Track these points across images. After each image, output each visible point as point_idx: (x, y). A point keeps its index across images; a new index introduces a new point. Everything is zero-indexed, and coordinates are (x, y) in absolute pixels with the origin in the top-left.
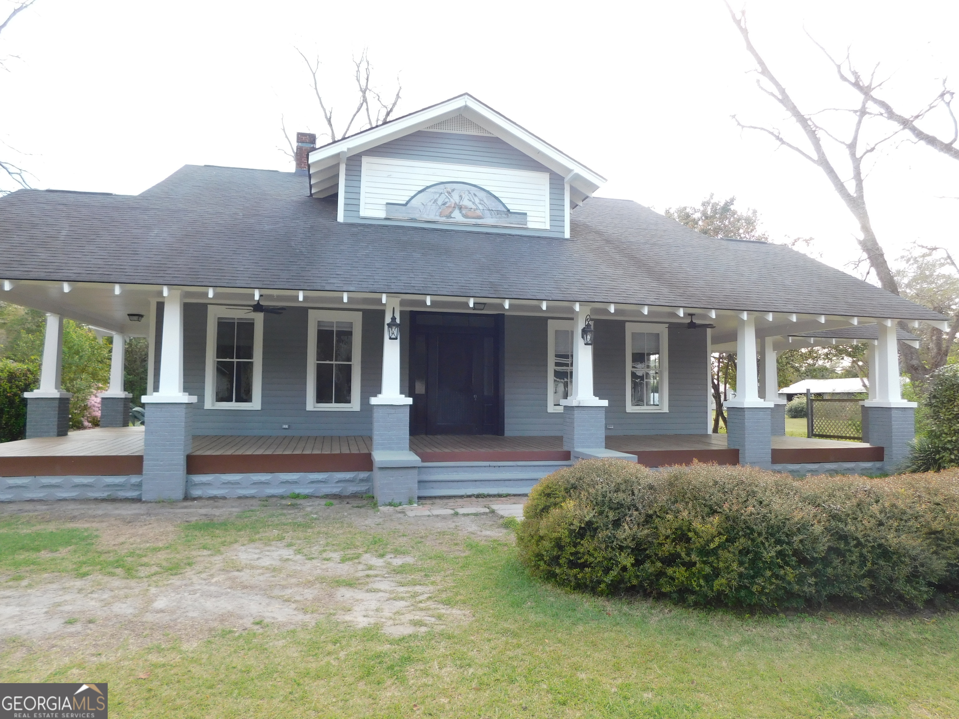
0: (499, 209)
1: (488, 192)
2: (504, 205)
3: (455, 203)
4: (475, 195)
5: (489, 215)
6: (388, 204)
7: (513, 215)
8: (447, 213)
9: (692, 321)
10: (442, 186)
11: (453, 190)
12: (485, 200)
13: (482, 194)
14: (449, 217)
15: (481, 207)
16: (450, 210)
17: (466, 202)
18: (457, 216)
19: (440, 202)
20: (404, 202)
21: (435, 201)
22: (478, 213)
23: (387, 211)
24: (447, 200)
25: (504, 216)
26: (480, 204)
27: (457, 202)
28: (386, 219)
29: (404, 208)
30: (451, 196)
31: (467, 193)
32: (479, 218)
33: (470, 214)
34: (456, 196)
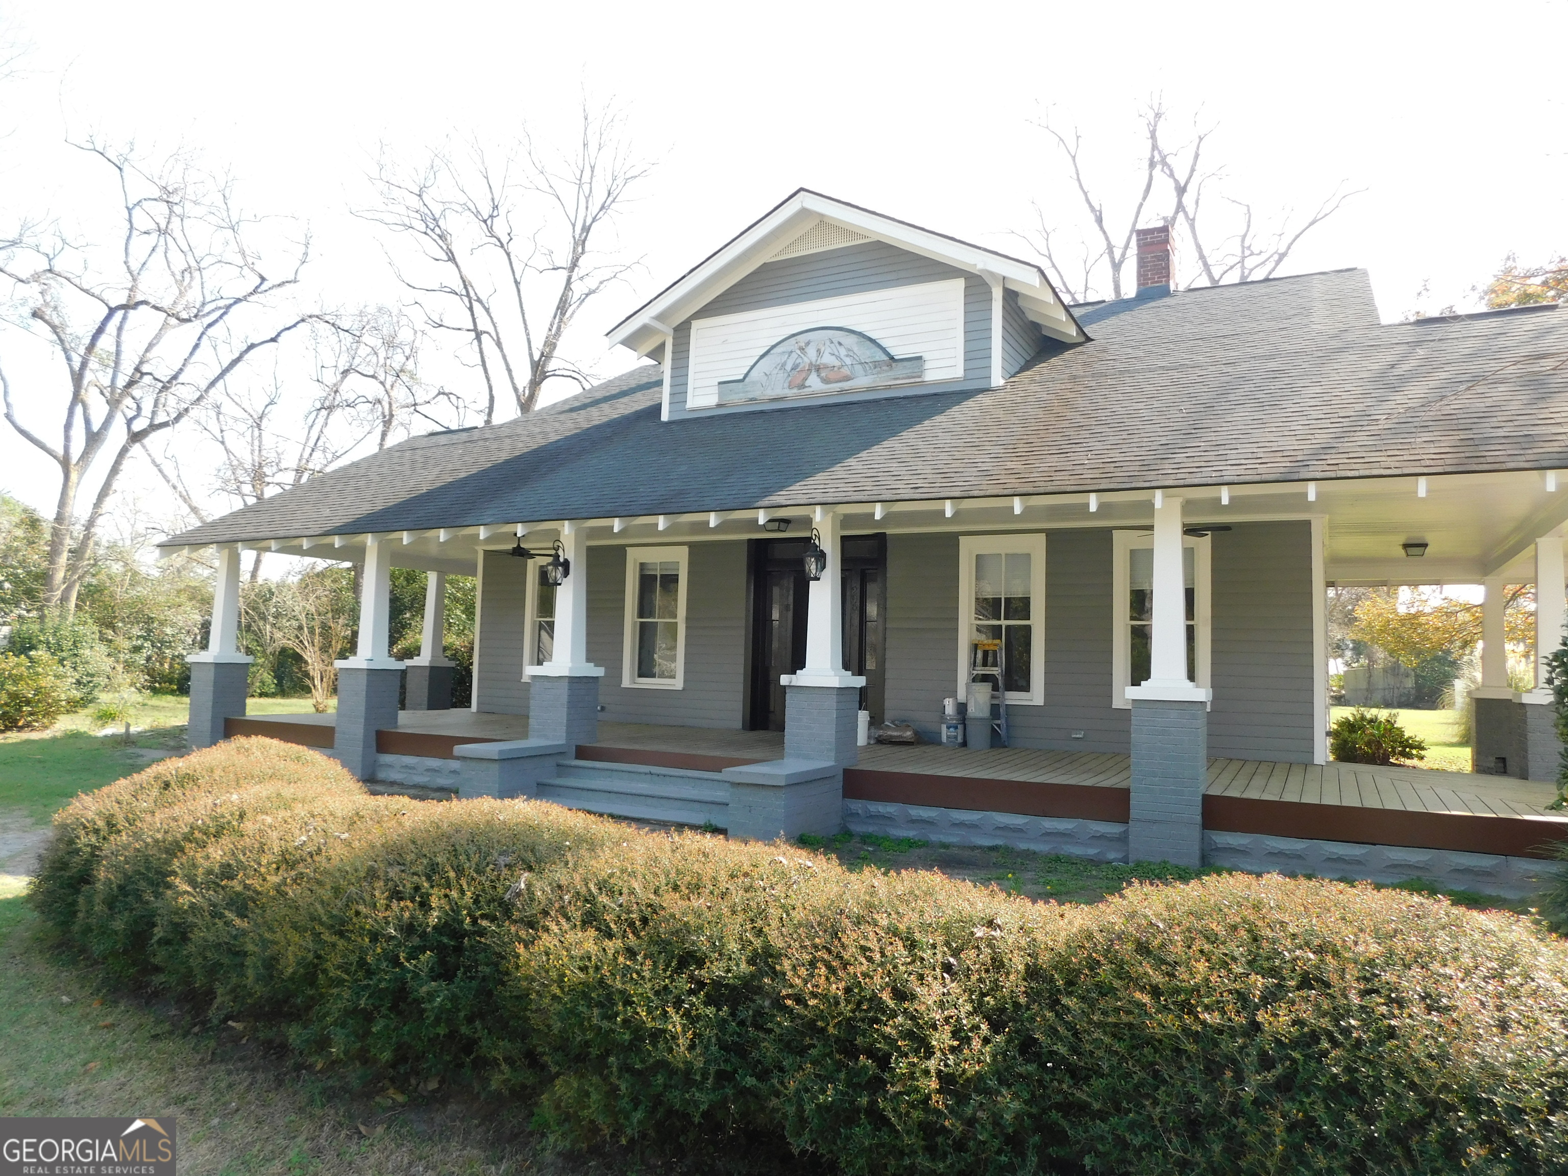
0: (877, 358)
1: (860, 334)
2: (884, 350)
3: (811, 364)
4: (840, 344)
5: (862, 372)
6: (720, 383)
7: (900, 364)
8: (798, 381)
10: (793, 340)
11: (808, 344)
12: (856, 349)
13: (850, 341)
14: (802, 386)
15: (848, 361)
16: (804, 375)
17: (828, 359)
18: (815, 383)
19: (789, 367)
20: (741, 377)
21: (784, 365)
22: (846, 371)
23: (720, 394)
24: (799, 360)
25: (885, 368)
26: (847, 356)
27: (814, 360)
28: (719, 406)
29: (741, 385)
30: (805, 354)
31: (828, 343)
32: (847, 379)
33: (832, 376)
34: (811, 352)
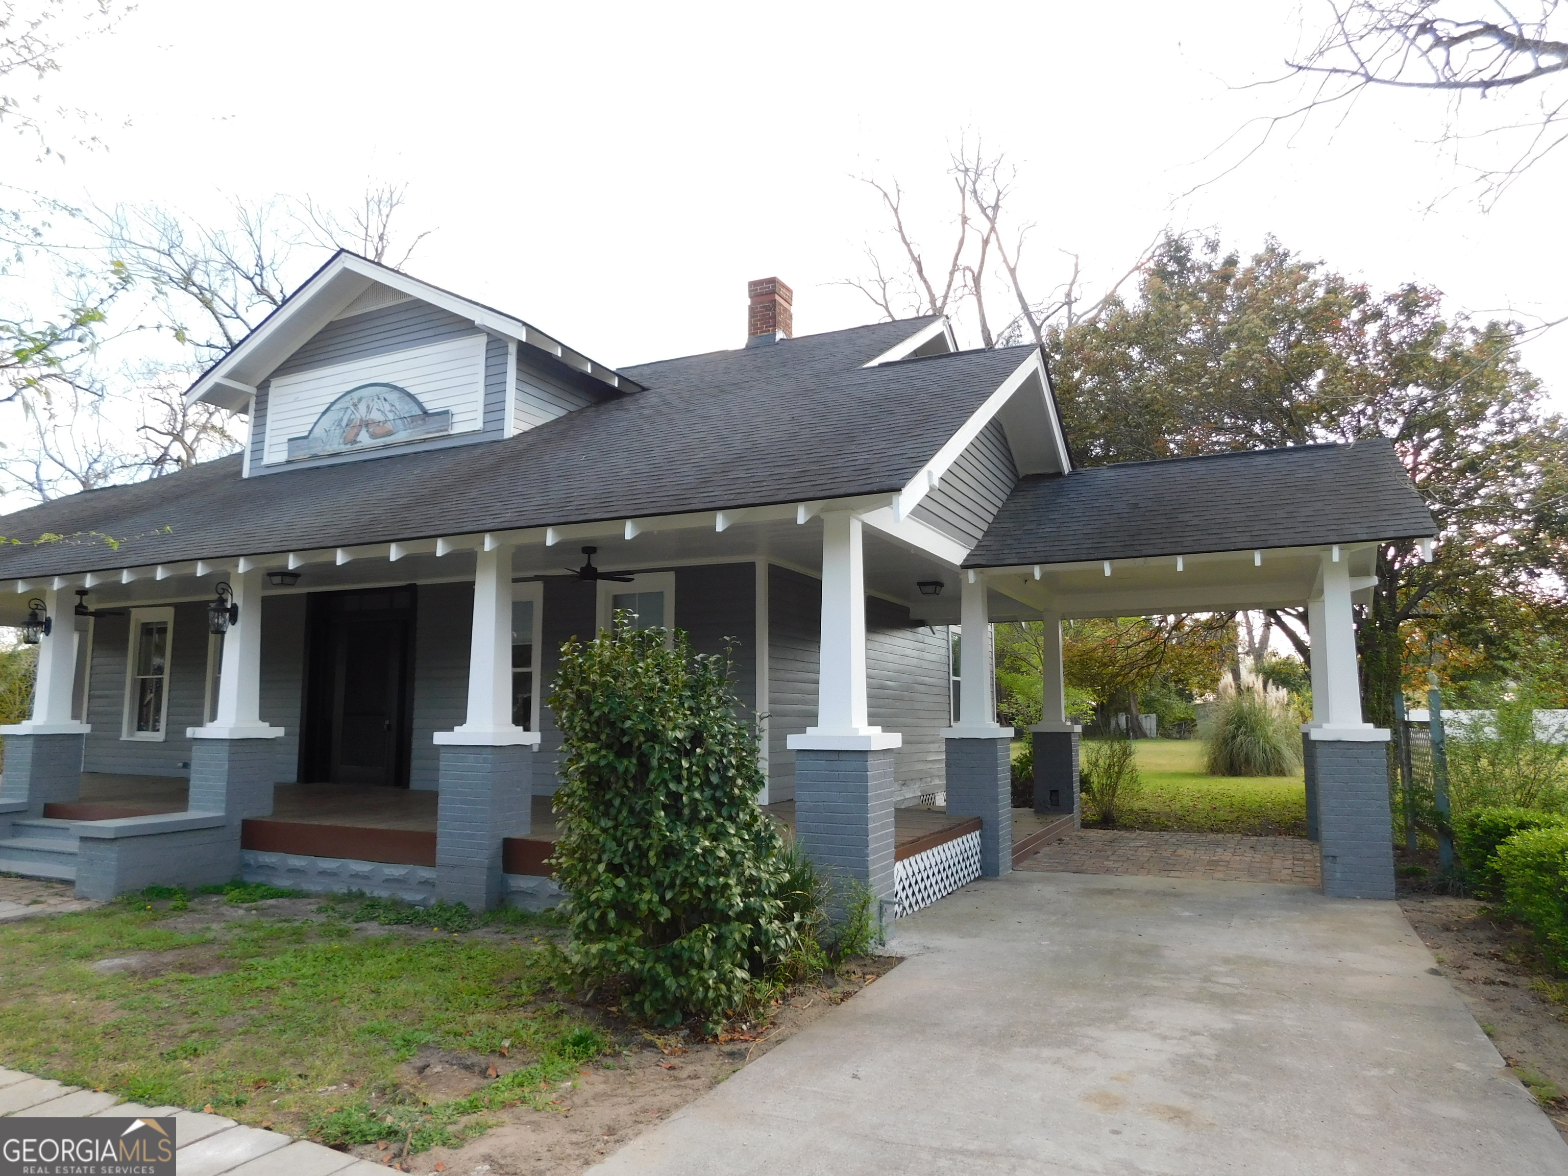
0: (413, 413)
1: (402, 390)
2: (419, 404)
3: (361, 420)
4: (385, 400)
5: (402, 427)
6: (290, 440)
7: (432, 418)
8: (351, 437)
9: (589, 564)
10: (348, 398)
11: (360, 400)
12: (397, 404)
13: (393, 397)
14: (355, 442)
15: (391, 416)
16: (356, 430)
17: (376, 416)
18: (365, 439)
19: (344, 423)
20: (306, 434)
21: (341, 420)
22: (389, 426)
23: (290, 451)
24: (353, 417)
25: (420, 422)
26: (391, 411)
27: (364, 416)
28: (289, 462)
29: (305, 442)
30: (357, 409)
31: (376, 399)
32: (389, 434)
33: (379, 431)
34: (362, 407)
